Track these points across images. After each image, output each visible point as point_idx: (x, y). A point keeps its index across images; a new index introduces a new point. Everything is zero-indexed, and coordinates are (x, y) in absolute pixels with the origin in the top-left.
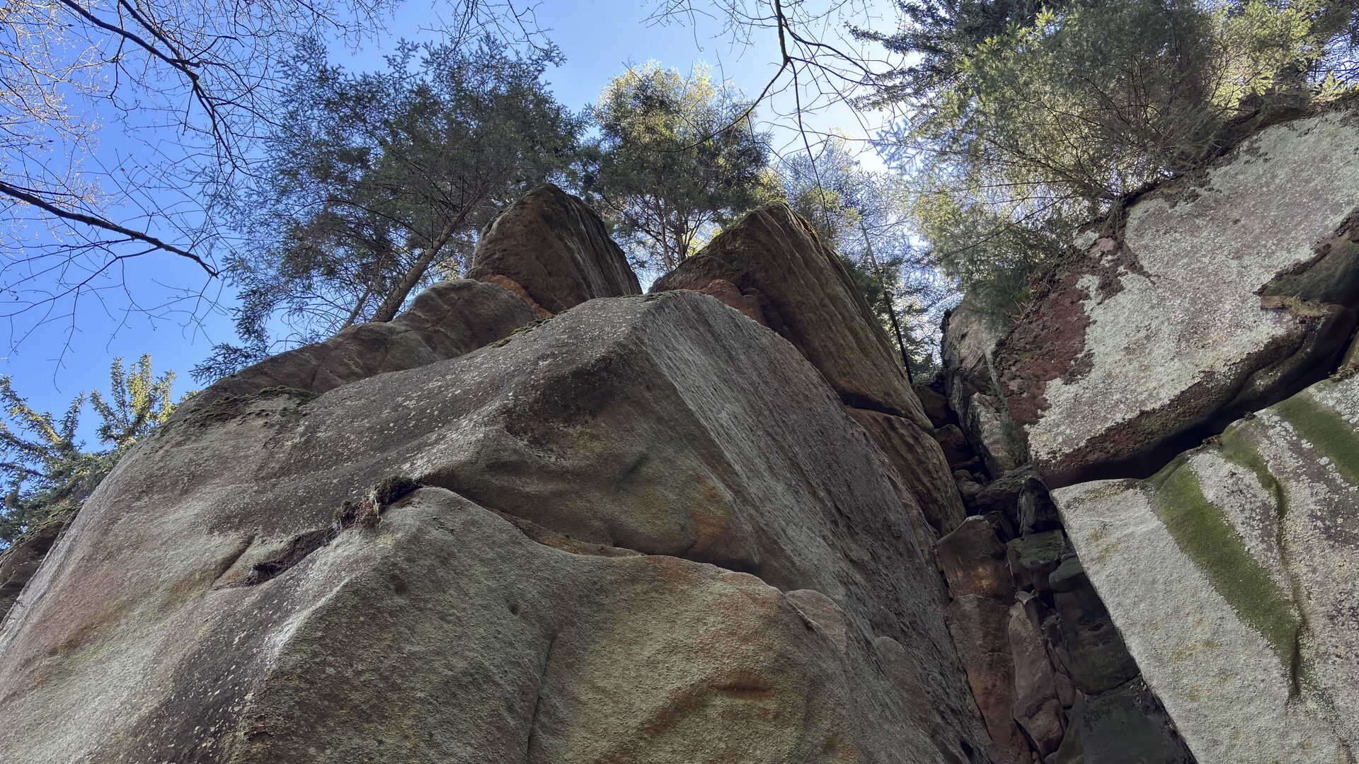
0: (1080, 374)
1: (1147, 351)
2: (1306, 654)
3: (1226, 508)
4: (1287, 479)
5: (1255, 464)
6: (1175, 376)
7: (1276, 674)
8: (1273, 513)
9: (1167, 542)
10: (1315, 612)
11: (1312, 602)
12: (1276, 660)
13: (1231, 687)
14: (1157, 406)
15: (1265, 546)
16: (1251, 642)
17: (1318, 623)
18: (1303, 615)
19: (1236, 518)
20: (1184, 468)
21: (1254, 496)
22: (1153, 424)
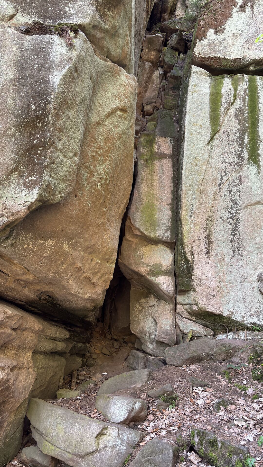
0: (219, 33)
1: (237, 39)
2: (215, 137)
3: (223, 97)
4: (238, 97)
5: (236, 89)
6: (237, 52)
7: (208, 138)
8: (230, 104)
9: (208, 97)
10: (222, 129)
11: (223, 127)
12: (210, 135)
13: (199, 136)
14: (229, 58)
15: (224, 110)
16: (208, 129)
17: (221, 132)
18: (220, 129)
19: (223, 100)
20: (222, 80)
21: (230, 98)
22: (224, 63)
